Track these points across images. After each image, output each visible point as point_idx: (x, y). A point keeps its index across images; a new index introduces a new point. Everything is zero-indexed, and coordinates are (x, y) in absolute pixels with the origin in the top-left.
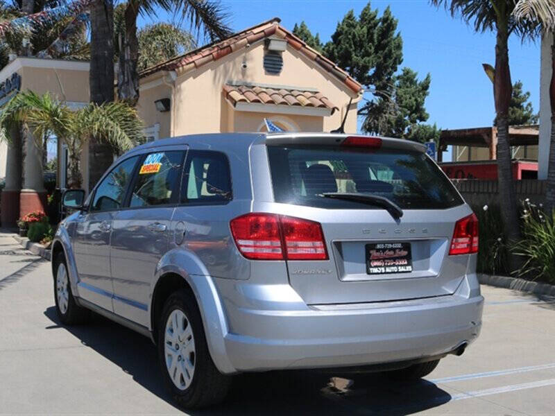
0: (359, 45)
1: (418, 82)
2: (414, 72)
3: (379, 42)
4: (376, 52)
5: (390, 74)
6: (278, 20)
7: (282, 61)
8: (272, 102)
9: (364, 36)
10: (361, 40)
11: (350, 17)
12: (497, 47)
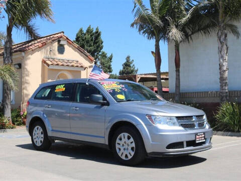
0: (87, 42)
1: (108, 57)
2: (106, 53)
3: (95, 40)
4: (94, 45)
6: (63, 32)
7: (64, 49)
8: (58, 65)
9: (89, 39)
11: (81, 31)
12: (156, 45)
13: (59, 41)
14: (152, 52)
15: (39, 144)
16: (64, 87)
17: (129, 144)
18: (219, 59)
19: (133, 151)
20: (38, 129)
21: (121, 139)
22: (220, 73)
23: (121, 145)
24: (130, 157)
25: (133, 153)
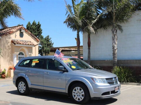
2: (43, 36)
3: (38, 29)
6: (23, 25)
8: (20, 44)
9: (35, 28)
13: (20, 30)
14: (76, 38)
15: (22, 92)
16: (38, 60)
17: (81, 93)
18: (113, 43)
19: (83, 96)
20: (22, 83)
21: (75, 90)
22: (113, 51)
23: (76, 93)
24: (81, 100)
25: (83, 98)
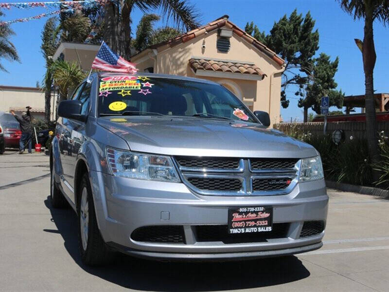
0: (287, 36)
1: (330, 63)
2: (328, 56)
3: (302, 34)
4: (300, 41)
5: (310, 56)
6: (227, 17)
7: (229, 44)
8: (221, 70)
9: (291, 31)
10: (289, 33)
11: (284, 19)
12: (365, 27)
13: (219, 32)
14: (357, 41)
